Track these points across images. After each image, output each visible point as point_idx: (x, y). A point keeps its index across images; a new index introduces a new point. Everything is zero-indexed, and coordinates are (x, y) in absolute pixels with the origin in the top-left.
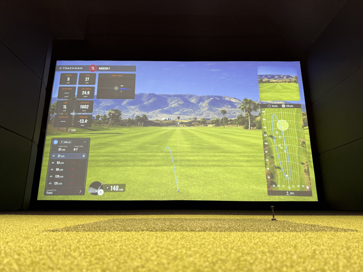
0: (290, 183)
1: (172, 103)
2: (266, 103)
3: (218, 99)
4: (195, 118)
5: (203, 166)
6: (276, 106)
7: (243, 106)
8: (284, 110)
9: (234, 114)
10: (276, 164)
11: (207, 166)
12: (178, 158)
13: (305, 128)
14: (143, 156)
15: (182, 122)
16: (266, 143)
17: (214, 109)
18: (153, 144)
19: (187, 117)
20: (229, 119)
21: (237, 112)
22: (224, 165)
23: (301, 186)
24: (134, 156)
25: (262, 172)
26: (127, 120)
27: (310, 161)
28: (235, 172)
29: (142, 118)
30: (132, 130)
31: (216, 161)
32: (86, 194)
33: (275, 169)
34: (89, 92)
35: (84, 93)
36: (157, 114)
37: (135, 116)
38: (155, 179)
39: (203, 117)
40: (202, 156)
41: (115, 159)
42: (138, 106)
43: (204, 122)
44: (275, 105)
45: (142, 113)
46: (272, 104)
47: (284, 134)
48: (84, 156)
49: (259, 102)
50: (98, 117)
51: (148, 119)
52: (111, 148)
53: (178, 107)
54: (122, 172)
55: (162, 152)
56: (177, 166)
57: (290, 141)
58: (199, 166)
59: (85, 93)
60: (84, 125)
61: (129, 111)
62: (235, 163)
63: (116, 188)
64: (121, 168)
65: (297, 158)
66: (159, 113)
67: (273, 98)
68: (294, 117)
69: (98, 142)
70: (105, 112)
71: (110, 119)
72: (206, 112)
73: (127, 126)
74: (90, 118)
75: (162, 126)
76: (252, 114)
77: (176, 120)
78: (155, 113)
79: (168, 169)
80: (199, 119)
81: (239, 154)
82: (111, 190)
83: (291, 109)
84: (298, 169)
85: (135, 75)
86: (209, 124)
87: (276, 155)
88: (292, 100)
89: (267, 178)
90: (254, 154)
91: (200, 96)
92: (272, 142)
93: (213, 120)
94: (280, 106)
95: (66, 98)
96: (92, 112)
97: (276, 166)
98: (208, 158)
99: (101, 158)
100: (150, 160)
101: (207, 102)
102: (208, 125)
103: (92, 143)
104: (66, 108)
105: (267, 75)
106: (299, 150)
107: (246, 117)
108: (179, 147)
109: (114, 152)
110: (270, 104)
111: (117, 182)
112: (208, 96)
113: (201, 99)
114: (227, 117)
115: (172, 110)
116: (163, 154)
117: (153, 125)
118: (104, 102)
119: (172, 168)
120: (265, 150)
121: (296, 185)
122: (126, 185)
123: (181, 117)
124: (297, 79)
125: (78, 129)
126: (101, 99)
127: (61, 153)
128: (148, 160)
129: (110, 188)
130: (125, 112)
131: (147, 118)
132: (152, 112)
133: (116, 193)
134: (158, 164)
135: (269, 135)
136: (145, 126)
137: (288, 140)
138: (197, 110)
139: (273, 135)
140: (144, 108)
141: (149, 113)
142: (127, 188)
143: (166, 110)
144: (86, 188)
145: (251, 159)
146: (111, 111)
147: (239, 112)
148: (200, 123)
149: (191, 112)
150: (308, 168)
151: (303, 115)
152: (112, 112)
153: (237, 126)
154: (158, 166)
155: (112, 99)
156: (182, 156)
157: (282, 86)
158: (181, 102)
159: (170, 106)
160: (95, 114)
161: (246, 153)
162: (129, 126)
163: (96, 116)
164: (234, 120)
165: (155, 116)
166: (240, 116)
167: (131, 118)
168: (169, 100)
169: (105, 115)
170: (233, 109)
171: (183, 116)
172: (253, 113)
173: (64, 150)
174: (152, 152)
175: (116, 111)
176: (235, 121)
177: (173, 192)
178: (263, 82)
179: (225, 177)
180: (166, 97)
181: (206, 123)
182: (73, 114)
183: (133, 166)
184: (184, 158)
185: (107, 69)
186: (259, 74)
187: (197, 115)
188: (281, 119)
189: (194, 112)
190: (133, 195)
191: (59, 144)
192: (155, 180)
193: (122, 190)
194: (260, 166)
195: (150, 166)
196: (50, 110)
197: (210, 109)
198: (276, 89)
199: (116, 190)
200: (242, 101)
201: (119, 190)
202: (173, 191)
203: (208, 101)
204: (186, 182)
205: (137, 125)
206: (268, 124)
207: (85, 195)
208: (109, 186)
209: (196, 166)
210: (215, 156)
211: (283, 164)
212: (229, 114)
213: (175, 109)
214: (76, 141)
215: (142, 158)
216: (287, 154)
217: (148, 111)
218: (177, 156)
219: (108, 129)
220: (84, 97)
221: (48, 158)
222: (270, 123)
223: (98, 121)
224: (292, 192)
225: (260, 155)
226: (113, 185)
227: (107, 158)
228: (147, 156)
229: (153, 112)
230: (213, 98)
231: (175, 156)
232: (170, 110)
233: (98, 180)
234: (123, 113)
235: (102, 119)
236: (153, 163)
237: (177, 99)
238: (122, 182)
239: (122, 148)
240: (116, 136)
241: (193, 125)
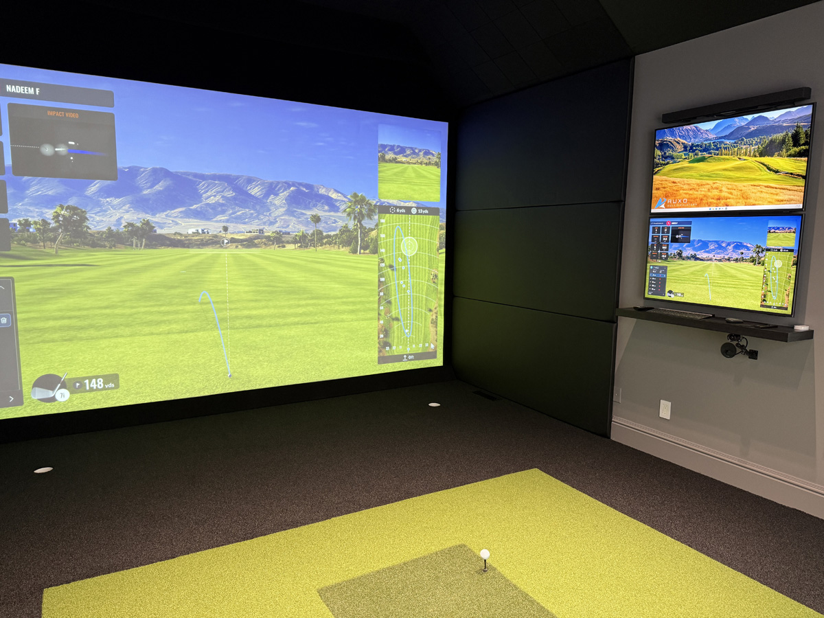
0: (410, 341)
1: (209, 194)
2: (388, 203)
3: (304, 189)
4: (261, 231)
5: (277, 325)
6: (403, 211)
7: (350, 207)
8: (414, 217)
9: (334, 223)
10: (394, 313)
11: (284, 325)
12: (228, 314)
13: (440, 251)
14: (151, 313)
15: (232, 238)
16: (382, 279)
17: (296, 211)
18: (172, 287)
19: (243, 228)
20: (324, 234)
21: (341, 220)
22: (313, 321)
23: (424, 345)
24: (131, 315)
25: (373, 328)
26: (103, 233)
27: (440, 306)
28: (332, 332)
29: (142, 229)
30: (119, 257)
31: (301, 315)
32: (26, 402)
33: (392, 322)
36: (178, 220)
37: (124, 224)
38: (181, 358)
39: (275, 228)
40: (275, 307)
41: (86, 323)
42: (129, 198)
43: (279, 240)
44: (401, 208)
45: (140, 216)
46: (397, 207)
47: (410, 261)
48: (4, 321)
49: (377, 202)
50: (26, 224)
51: (155, 231)
52: (72, 300)
53: (222, 205)
54: (108, 350)
55: (194, 303)
56: (227, 329)
57: (417, 274)
58: (270, 326)
61: (105, 211)
62: (332, 317)
63: (97, 383)
64: (104, 343)
65: (424, 302)
66: (181, 217)
67: (399, 195)
68: (428, 232)
69: (36, 287)
70: (42, 213)
71: (60, 230)
72: (283, 218)
73: (105, 246)
75: (188, 247)
76: (364, 225)
77: (220, 234)
78: (170, 216)
79: (207, 337)
80: (269, 231)
81: (340, 300)
82: (88, 388)
83: (425, 216)
84: (423, 319)
85: (112, 116)
86: (288, 242)
87: (395, 298)
88: (428, 200)
89: (379, 337)
90: (363, 299)
91: (270, 181)
92: (391, 277)
93: (296, 235)
94: (408, 210)
96: (5, 211)
97: (394, 316)
98: (286, 310)
99: (51, 323)
100: (168, 320)
101: (284, 194)
102: (287, 245)
103: (20, 289)
105: (394, 146)
106: (427, 289)
107: (356, 230)
108: (229, 292)
109: (80, 310)
110: (394, 206)
111: (98, 372)
112: (285, 183)
113: (271, 190)
114: (321, 229)
115: (211, 210)
116: (195, 307)
117: (169, 246)
118: (36, 185)
119: (215, 333)
120: (380, 291)
121: (417, 344)
122: (120, 376)
123: (231, 227)
124: (440, 158)
126: (26, 178)
128: (164, 322)
129: (83, 385)
130: (96, 214)
131: (154, 227)
132: (163, 215)
133: (99, 393)
134: (186, 329)
135: (387, 264)
136: (148, 246)
137: (415, 272)
138: (265, 214)
139: (394, 264)
140: (142, 204)
141: (157, 216)
142: (121, 381)
143: (196, 210)
144: (24, 391)
145: (358, 307)
146: (58, 209)
147: (344, 221)
148: (271, 241)
149: (251, 217)
150: (437, 317)
151: (441, 229)
152: (63, 212)
153: (339, 248)
154: (187, 332)
155: (58, 179)
156: (235, 309)
157: (415, 171)
158: (230, 194)
159: (205, 201)
160: (16, 217)
161: (350, 297)
162: (110, 248)
163: (20, 221)
164: (334, 235)
165: (171, 223)
166: (345, 227)
167: (113, 228)
168: (202, 185)
169: (43, 220)
170: (332, 213)
171: (234, 224)
172: (366, 223)
174: (170, 304)
175: (73, 209)
176: (336, 239)
177: (219, 379)
178: (386, 162)
179: (314, 341)
180: (195, 179)
181: (283, 242)
183: (133, 335)
184: (239, 313)
185: (31, 91)
186: (380, 142)
187: (264, 223)
188: (408, 236)
189: (257, 217)
190: (138, 393)
192: (182, 361)
193: (112, 385)
194: (371, 319)
195: (168, 333)
197: (290, 212)
198: (406, 176)
199: (99, 387)
200: (349, 197)
201: (104, 386)
202: (219, 376)
203: (286, 193)
204: (245, 358)
205: (131, 245)
206: (388, 244)
207: (25, 404)
208: (81, 380)
209: (264, 327)
210: (299, 306)
211: (404, 312)
212: (326, 223)
213: (216, 209)
215: (150, 318)
216: (410, 296)
217: (154, 211)
218: (226, 309)
219: (56, 256)
222: (391, 242)
223: (26, 234)
224: (411, 355)
225: (372, 299)
226: (90, 379)
227: (66, 322)
228: (159, 312)
229: (165, 213)
230: (296, 187)
231: (221, 310)
232: (207, 211)
233: (52, 372)
234: (93, 215)
235: (38, 229)
236: (174, 326)
237: (220, 184)
238: (110, 371)
239: (99, 298)
240: (81, 271)
241: (256, 246)
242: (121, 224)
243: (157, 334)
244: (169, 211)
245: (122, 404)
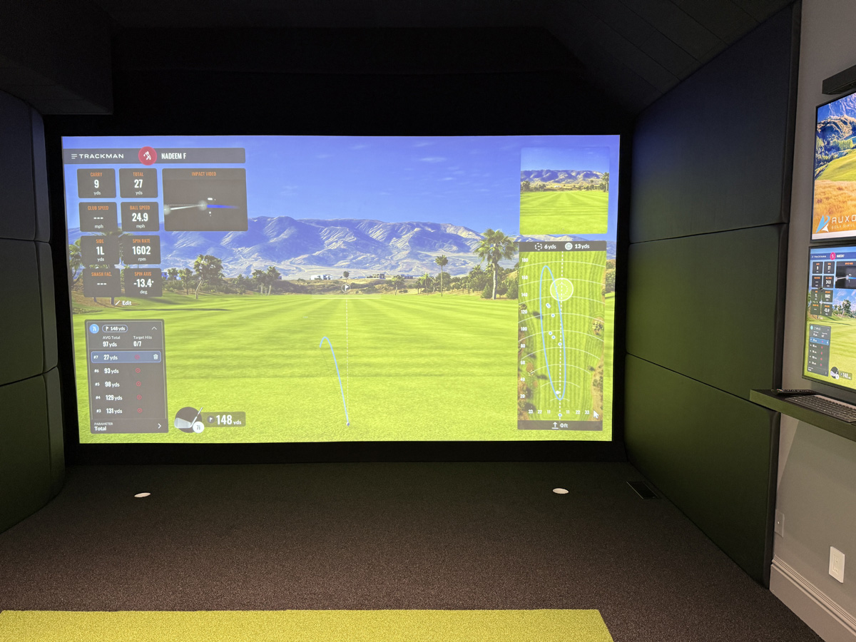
0: (562, 405)
1: (331, 240)
2: (532, 239)
3: (430, 230)
4: (382, 276)
5: (397, 375)
6: (554, 247)
7: (483, 246)
8: (569, 255)
9: (464, 265)
10: (540, 370)
11: (405, 376)
12: (347, 361)
13: (607, 295)
14: (276, 356)
15: (353, 284)
16: (524, 329)
17: (421, 254)
18: (295, 332)
19: (364, 273)
20: (452, 277)
21: (473, 261)
22: (437, 373)
23: (583, 411)
24: (257, 357)
25: (511, 386)
26: (235, 279)
27: (607, 364)
28: (459, 386)
29: (269, 276)
30: (247, 302)
31: (424, 365)
32: (170, 430)
33: (536, 379)
34: (146, 216)
35: (136, 217)
36: (302, 267)
37: (253, 271)
38: (302, 402)
39: (397, 272)
40: (395, 355)
41: (220, 362)
42: (258, 247)
43: (401, 284)
44: (550, 243)
45: (267, 264)
46: (544, 243)
47: (563, 308)
48: (156, 357)
49: (518, 238)
50: (174, 273)
51: (281, 278)
52: (208, 341)
53: (344, 250)
54: (237, 388)
55: (315, 349)
56: (346, 375)
57: (572, 323)
59: (140, 219)
60: (146, 293)
61: (237, 260)
62: (460, 370)
63: (227, 419)
64: (233, 382)
65: (582, 358)
66: (304, 264)
67: (549, 229)
68: (589, 271)
69: (180, 328)
70: (186, 263)
71: (200, 278)
72: (405, 261)
73: (236, 292)
74: (156, 275)
75: (311, 293)
76: (501, 266)
77: (341, 280)
78: (294, 263)
79: (327, 383)
80: (391, 276)
81: (469, 351)
82: (219, 423)
83: (584, 252)
84: (582, 379)
85: (243, 171)
86: (411, 287)
87: (541, 352)
88: (589, 232)
89: (519, 397)
90: (498, 351)
91: (392, 223)
92: (536, 326)
93: (420, 279)
94: (560, 246)
95: (98, 230)
96: (159, 262)
97: (539, 373)
98: (407, 360)
99: (191, 362)
100: (291, 364)
101: (407, 237)
102: (409, 290)
103: (169, 329)
104: (102, 254)
105: (542, 171)
106: (587, 342)
107: (489, 271)
108: (349, 339)
109: (215, 350)
110: (540, 243)
111: (227, 409)
112: (409, 224)
113: (394, 232)
114: (448, 271)
115: (332, 256)
116: (316, 352)
117: (292, 292)
118: (182, 238)
119: (335, 379)
120: (521, 343)
121: (573, 410)
122: (247, 414)
123: (352, 272)
124: (607, 180)
125: (137, 301)
126: (175, 232)
127: (108, 350)
128: (287, 365)
129: (214, 420)
130: (229, 262)
131: (280, 274)
132: (288, 262)
133: (228, 429)
134: (307, 374)
135: (531, 311)
136: (274, 292)
137: (570, 321)
138: (386, 258)
139: (540, 311)
140: (269, 252)
141: (282, 263)
142: (247, 419)
143: (318, 256)
144: (169, 420)
145: (492, 360)
146: (198, 259)
147: (475, 262)
148: (392, 285)
149: (372, 262)
150: (602, 378)
151: (609, 266)
152: (202, 262)
153: (469, 293)
154: (308, 376)
155: (198, 232)
156: (355, 355)
157: (571, 198)
158: (351, 239)
159: (327, 248)
160: (166, 267)
161: (482, 349)
162: (241, 294)
163: (169, 270)
164: (463, 278)
165: (297, 269)
166: (476, 269)
167: (243, 275)
168: (325, 232)
169: (187, 269)
170: (461, 254)
171: (355, 270)
172: (503, 264)
173: (114, 345)
174: (293, 348)
175: (210, 258)
176: (465, 282)
177: (338, 426)
178: (531, 190)
179: (438, 396)
180: (318, 226)
181: (405, 287)
182: (120, 266)
183: (259, 376)
184: (358, 360)
185: (180, 156)
186: (523, 169)
187: (386, 267)
188: (560, 277)
189: (378, 262)
190: (261, 432)
191: (101, 333)
192: (303, 405)
193: (239, 422)
194: (509, 375)
195: (291, 377)
196: (70, 260)
197: (414, 255)
198: (558, 205)
199: (228, 423)
200: (482, 234)
201: (233, 423)
202: (338, 423)
203: (410, 235)
204: (364, 407)
205: (259, 291)
206: (532, 287)
207: (170, 432)
208: (214, 415)
209: (383, 376)
210: (422, 356)
211: (554, 369)
212: (454, 265)
213: (338, 255)
214: (136, 327)
215: (275, 361)
216: (562, 349)
217: (279, 259)
218: (345, 356)
219: (197, 301)
220: (138, 226)
221: (85, 362)
222: (536, 285)
223: (174, 282)
224: (564, 422)
225: (510, 352)
226: (221, 414)
227: (203, 361)
228: (283, 356)
229: (290, 261)
230: (420, 227)
231: (340, 356)
232: (328, 257)
233: (191, 405)
234: (227, 264)
235: (183, 277)
236: (296, 370)
237: (342, 230)
238: (238, 409)
239: (231, 340)
240: (216, 314)
241: (376, 291)
242: (250, 272)
243: (280, 376)
244: (293, 258)
245: (248, 442)
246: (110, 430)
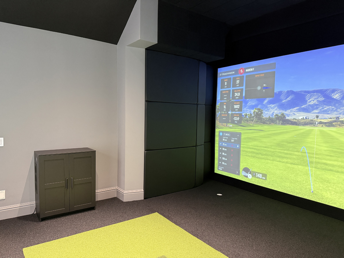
1: (310, 100)
4: (337, 118)
12: (314, 160)
14: (281, 153)
15: (320, 121)
18: (290, 143)
19: (327, 116)
24: (273, 152)
26: (267, 118)
29: (281, 117)
30: (272, 128)
34: (239, 94)
35: (236, 94)
36: (295, 113)
37: (275, 115)
38: (290, 176)
40: (342, 162)
41: (259, 152)
42: (277, 104)
45: (280, 111)
48: (238, 146)
50: (246, 115)
51: (286, 118)
52: (255, 143)
53: (317, 105)
54: (264, 164)
55: (299, 152)
56: (313, 167)
59: (237, 95)
60: (237, 122)
61: (269, 110)
63: (260, 176)
64: (263, 161)
66: (297, 112)
69: (246, 136)
70: (251, 111)
71: (255, 117)
73: (267, 124)
74: (240, 116)
75: (299, 125)
77: (314, 119)
78: (292, 111)
79: (303, 169)
82: (257, 177)
85: (274, 72)
95: (225, 100)
96: (241, 111)
99: (249, 150)
100: (287, 157)
103: (243, 136)
104: (225, 108)
108: (316, 149)
109: (258, 146)
111: (260, 171)
115: (311, 108)
116: (299, 153)
117: (290, 124)
118: (250, 102)
119: (307, 168)
122: (267, 175)
123: (320, 116)
125: (234, 125)
126: (248, 99)
127: (224, 142)
128: (285, 157)
129: (256, 175)
130: (265, 111)
131: (285, 116)
132: (289, 111)
133: (260, 180)
134: (294, 163)
136: (282, 124)
138: (341, 108)
140: (283, 107)
141: (287, 111)
142: (267, 178)
143: (304, 108)
144: (240, 171)
149: (332, 110)
152: (256, 111)
154: (294, 164)
155: (255, 99)
156: (318, 158)
158: (322, 99)
159: (308, 104)
160: (244, 113)
162: (269, 124)
165: (293, 114)
167: (271, 116)
168: (308, 96)
169: (251, 114)
171: (322, 114)
173: (226, 140)
174: (288, 150)
175: (259, 109)
177: (307, 191)
180: (305, 94)
182: (230, 112)
183: (273, 160)
184: (320, 161)
185: (252, 70)
187: (340, 114)
189: (336, 110)
190: (272, 185)
191: (223, 136)
193: (264, 178)
195: (286, 163)
196: (217, 110)
201: (262, 178)
204: (321, 185)
205: (276, 123)
207: (240, 175)
208: (255, 173)
209: (334, 171)
213: (314, 107)
214: (233, 134)
215: (280, 154)
217: (286, 109)
218: (313, 157)
219: (253, 126)
220: (236, 98)
221: (218, 145)
223: (246, 118)
226: (258, 173)
227: (253, 150)
228: (284, 153)
229: (290, 110)
231: (311, 157)
232: (309, 108)
233: (248, 167)
234: (265, 112)
235: (249, 117)
236: (289, 160)
237: (317, 95)
238: (264, 172)
239: (264, 143)
240: (259, 132)
241: (333, 126)
242: (273, 115)
243: (282, 162)
244: (292, 109)
245: (267, 187)
246: (223, 170)
